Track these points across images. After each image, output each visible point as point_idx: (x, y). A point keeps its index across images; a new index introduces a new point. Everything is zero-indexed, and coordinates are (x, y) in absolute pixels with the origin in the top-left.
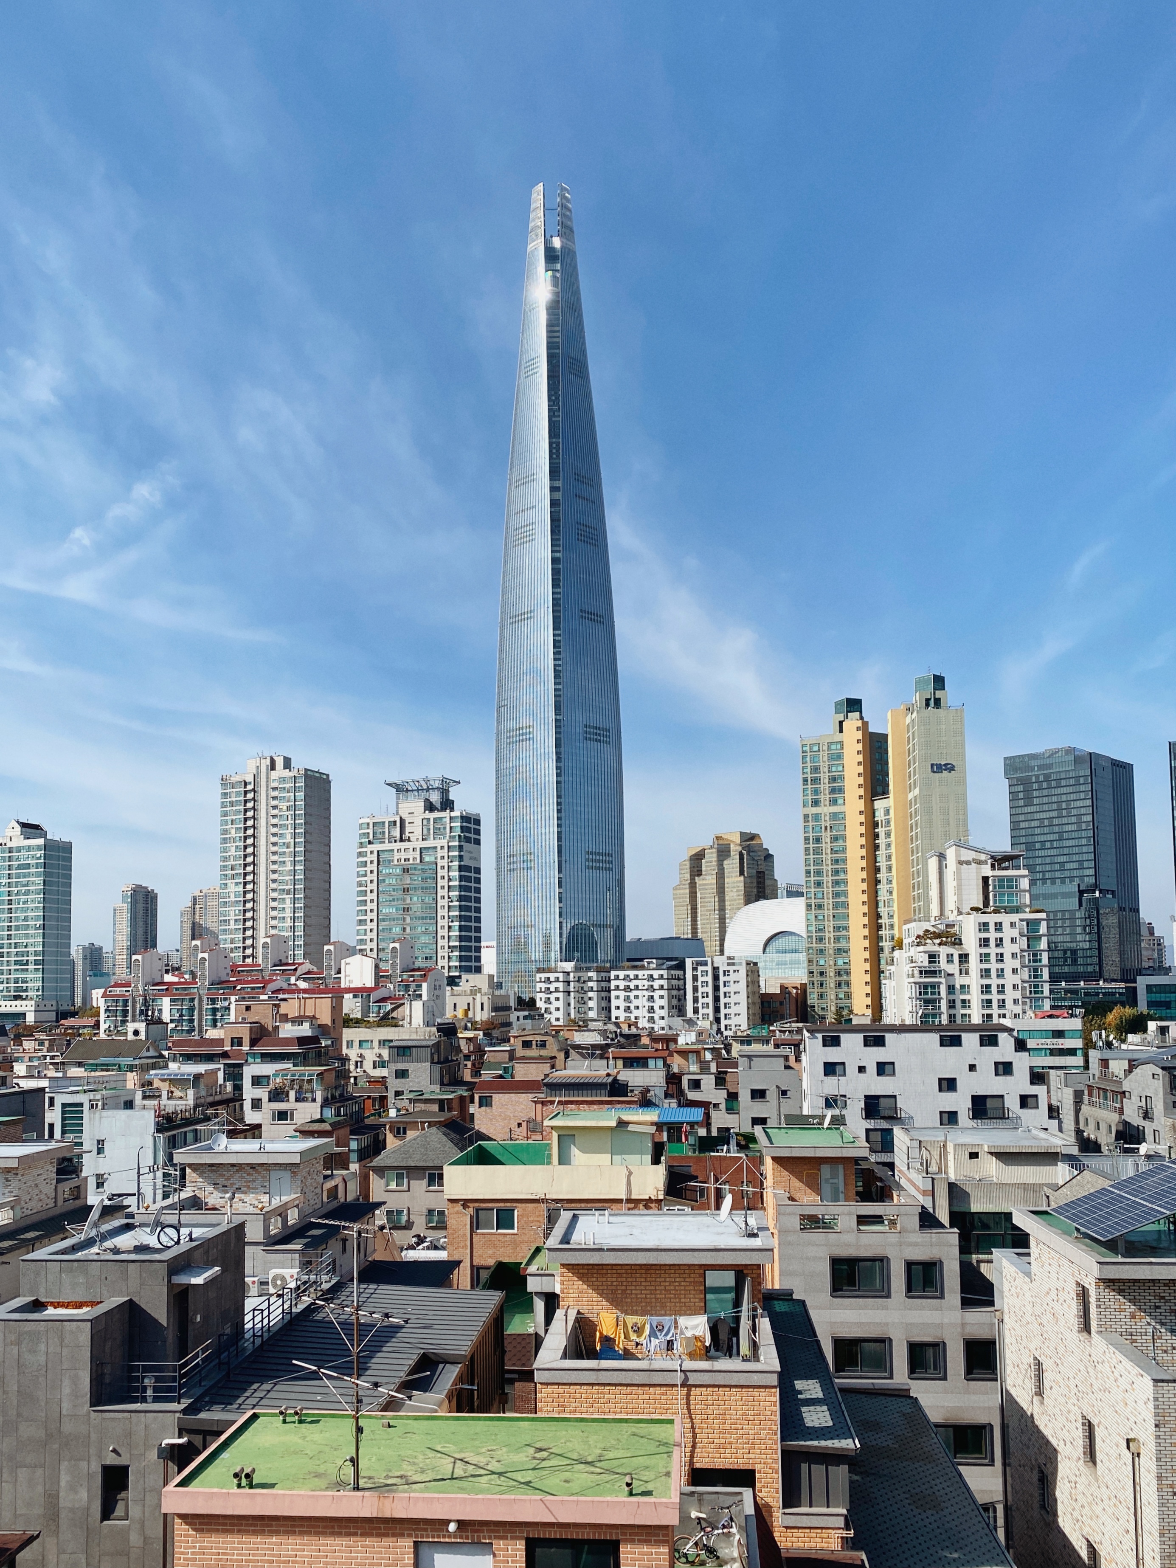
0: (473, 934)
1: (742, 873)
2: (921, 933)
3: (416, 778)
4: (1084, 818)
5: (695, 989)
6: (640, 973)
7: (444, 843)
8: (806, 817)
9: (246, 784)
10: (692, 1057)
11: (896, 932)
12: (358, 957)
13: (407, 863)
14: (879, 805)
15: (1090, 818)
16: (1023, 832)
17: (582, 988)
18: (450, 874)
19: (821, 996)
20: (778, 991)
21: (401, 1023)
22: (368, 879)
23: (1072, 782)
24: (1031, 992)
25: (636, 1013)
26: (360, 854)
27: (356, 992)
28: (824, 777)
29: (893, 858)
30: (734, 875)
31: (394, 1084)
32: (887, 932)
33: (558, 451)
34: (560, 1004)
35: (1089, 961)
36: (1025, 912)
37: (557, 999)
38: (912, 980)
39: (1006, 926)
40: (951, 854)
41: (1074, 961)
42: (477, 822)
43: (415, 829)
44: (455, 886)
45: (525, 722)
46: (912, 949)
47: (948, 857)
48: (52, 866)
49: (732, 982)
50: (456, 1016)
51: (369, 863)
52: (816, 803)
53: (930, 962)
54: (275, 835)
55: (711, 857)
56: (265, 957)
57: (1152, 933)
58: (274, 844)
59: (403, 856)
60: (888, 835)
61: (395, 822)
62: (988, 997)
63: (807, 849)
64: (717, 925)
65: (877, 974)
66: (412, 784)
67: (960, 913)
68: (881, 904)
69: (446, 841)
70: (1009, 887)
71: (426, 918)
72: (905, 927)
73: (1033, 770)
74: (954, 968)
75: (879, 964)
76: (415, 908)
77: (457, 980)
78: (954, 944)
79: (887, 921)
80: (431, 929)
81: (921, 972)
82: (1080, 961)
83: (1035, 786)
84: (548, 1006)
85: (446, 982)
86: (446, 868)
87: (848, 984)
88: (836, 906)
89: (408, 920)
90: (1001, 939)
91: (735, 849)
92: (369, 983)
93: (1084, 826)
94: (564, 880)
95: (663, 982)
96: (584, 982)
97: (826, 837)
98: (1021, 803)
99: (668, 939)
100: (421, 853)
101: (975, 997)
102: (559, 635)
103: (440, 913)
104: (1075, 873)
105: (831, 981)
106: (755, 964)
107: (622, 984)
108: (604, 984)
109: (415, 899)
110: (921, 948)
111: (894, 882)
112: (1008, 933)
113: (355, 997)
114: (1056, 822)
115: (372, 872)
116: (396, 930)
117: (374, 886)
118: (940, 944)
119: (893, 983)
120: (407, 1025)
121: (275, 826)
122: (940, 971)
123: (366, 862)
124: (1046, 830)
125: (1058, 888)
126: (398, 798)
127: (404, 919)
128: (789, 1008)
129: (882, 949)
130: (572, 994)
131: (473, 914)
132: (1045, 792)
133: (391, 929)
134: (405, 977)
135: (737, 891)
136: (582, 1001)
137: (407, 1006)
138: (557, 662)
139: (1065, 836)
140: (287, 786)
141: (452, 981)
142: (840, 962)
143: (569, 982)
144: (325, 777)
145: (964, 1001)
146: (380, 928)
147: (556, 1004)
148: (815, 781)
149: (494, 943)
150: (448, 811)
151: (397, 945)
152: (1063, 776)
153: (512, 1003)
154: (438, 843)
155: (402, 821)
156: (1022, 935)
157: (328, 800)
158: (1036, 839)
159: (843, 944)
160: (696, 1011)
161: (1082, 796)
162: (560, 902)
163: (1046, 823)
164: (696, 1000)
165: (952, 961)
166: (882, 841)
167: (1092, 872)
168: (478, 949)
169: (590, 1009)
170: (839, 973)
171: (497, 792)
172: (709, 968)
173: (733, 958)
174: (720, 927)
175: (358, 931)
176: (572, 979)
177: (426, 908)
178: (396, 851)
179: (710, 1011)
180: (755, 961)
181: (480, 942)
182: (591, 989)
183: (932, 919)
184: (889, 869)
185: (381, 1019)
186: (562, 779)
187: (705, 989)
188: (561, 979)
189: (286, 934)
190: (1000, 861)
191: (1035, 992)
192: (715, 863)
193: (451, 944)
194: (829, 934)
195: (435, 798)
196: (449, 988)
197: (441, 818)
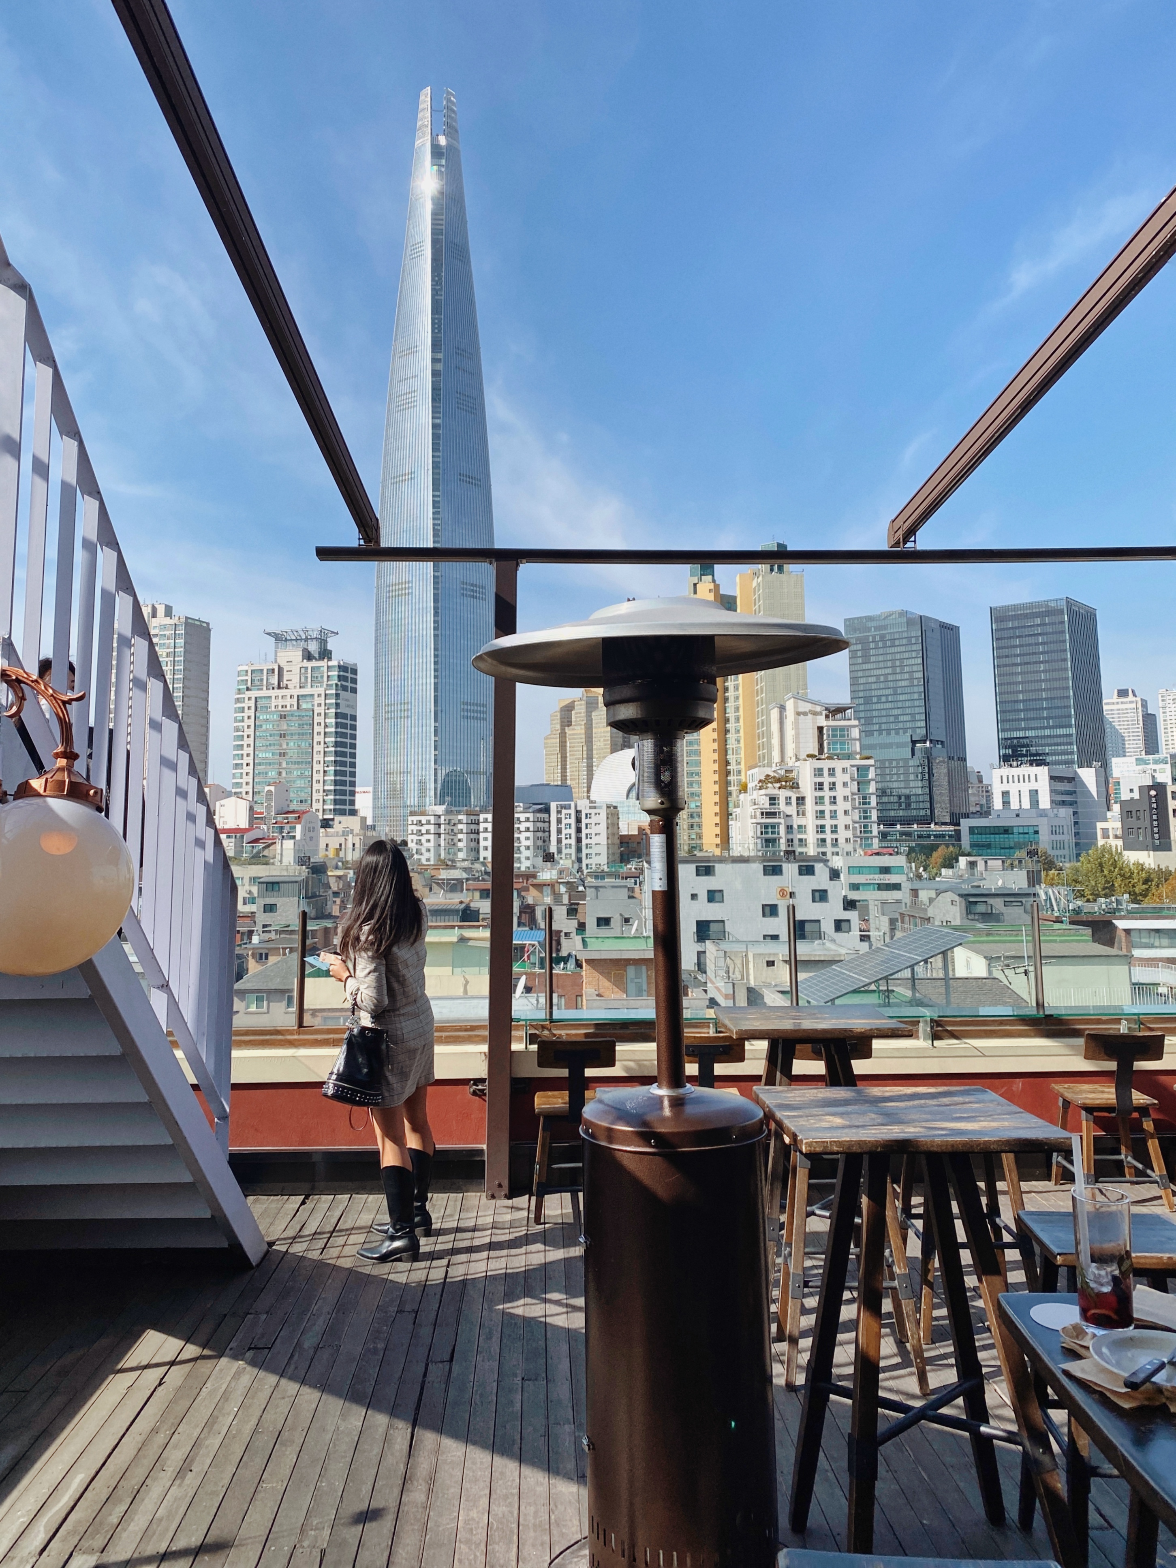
0: (348, 779)
2: (763, 778)
3: (294, 628)
4: (916, 675)
5: (559, 831)
7: (321, 691)
10: (547, 890)
11: (743, 777)
12: (233, 799)
13: (284, 709)
15: (920, 675)
16: (861, 687)
17: (452, 830)
18: (327, 720)
20: (636, 833)
21: (272, 861)
22: (245, 724)
23: (905, 642)
24: (861, 832)
26: (238, 700)
27: (232, 832)
29: (741, 710)
30: (601, 725)
31: (262, 918)
32: (735, 778)
33: (440, 326)
34: (431, 845)
35: (921, 805)
36: (856, 759)
37: (428, 841)
38: (754, 821)
39: (838, 772)
40: (790, 705)
41: (908, 805)
42: (354, 672)
43: (292, 677)
44: (331, 733)
45: (404, 577)
46: (755, 792)
47: (787, 708)
49: (593, 824)
50: (327, 856)
51: (246, 708)
53: (770, 804)
55: (580, 709)
57: (980, 780)
59: (281, 702)
60: (736, 688)
61: (273, 670)
62: (822, 836)
64: (585, 773)
65: (725, 815)
66: (290, 633)
67: (798, 759)
68: (730, 752)
69: (323, 689)
70: (842, 736)
71: (302, 762)
72: (750, 772)
73: (870, 631)
74: (792, 810)
75: (728, 807)
76: (291, 753)
77: (331, 823)
78: (792, 787)
79: (735, 767)
80: (306, 773)
81: (762, 814)
82: (913, 806)
83: (872, 645)
84: (419, 847)
85: (320, 824)
86: (323, 714)
87: (700, 826)
89: (284, 765)
90: (834, 784)
92: (244, 824)
93: (915, 682)
94: (439, 730)
95: (530, 825)
96: (454, 824)
98: (860, 660)
99: (538, 785)
100: (298, 700)
101: (811, 837)
102: (439, 496)
103: (316, 758)
104: (908, 725)
105: (684, 823)
106: (615, 807)
108: (473, 827)
109: (292, 744)
110: (763, 792)
111: (742, 731)
112: (840, 778)
113: (231, 837)
114: (890, 678)
115: (249, 717)
116: (272, 774)
117: (251, 732)
118: (780, 788)
119: (739, 824)
120: (277, 863)
122: (779, 813)
123: (243, 708)
124: (882, 685)
125: (893, 738)
126: (277, 647)
127: (280, 764)
128: (645, 848)
129: (730, 794)
130: (442, 836)
131: (348, 760)
132: (881, 651)
133: (266, 773)
134: (279, 819)
135: (604, 740)
136: (452, 843)
137: (278, 846)
138: (436, 522)
139: (899, 691)
140: (167, 633)
141: (326, 824)
142: (693, 805)
143: (439, 825)
144: (205, 625)
145: (801, 840)
146: (256, 772)
147: (427, 845)
149: (371, 789)
150: (326, 660)
151: (272, 788)
152: (897, 636)
154: (316, 691)
155: (280, 669)
156: (853, 780)
157: (207, 647)
158: (873, 693)
159: (695, 789)
160: (559, 851)
161: (914, 654)
162: (436, 749)
163: (882, 679)
164: (559, 841)
165: (790, 803)
166: (731, 694)
167: (923, 724)
168: (353, 793)
169: (460, 850)
170: (692, 816)
171: (376, 644)
172: (572, 811)
173: (595, 802)
174: (587, 775)
175: (234, 774)
176: (442, 821)
177: (302, 753)
178: (273, 698)
179: (573, 851)
180: (614, 804)
181: (355, 786)
182: (461, 832)
183: (774, 765)
184: (737, 719)
185: (253, 857)
186: (439, 632)
187: (568, 831)
188: (432, 822)
190: (835, 711)
191: (865, 832)
192: (583, 715)
193: (326, 788)
195: (313, 647)
196: (322, 830)
197: (319, 667)
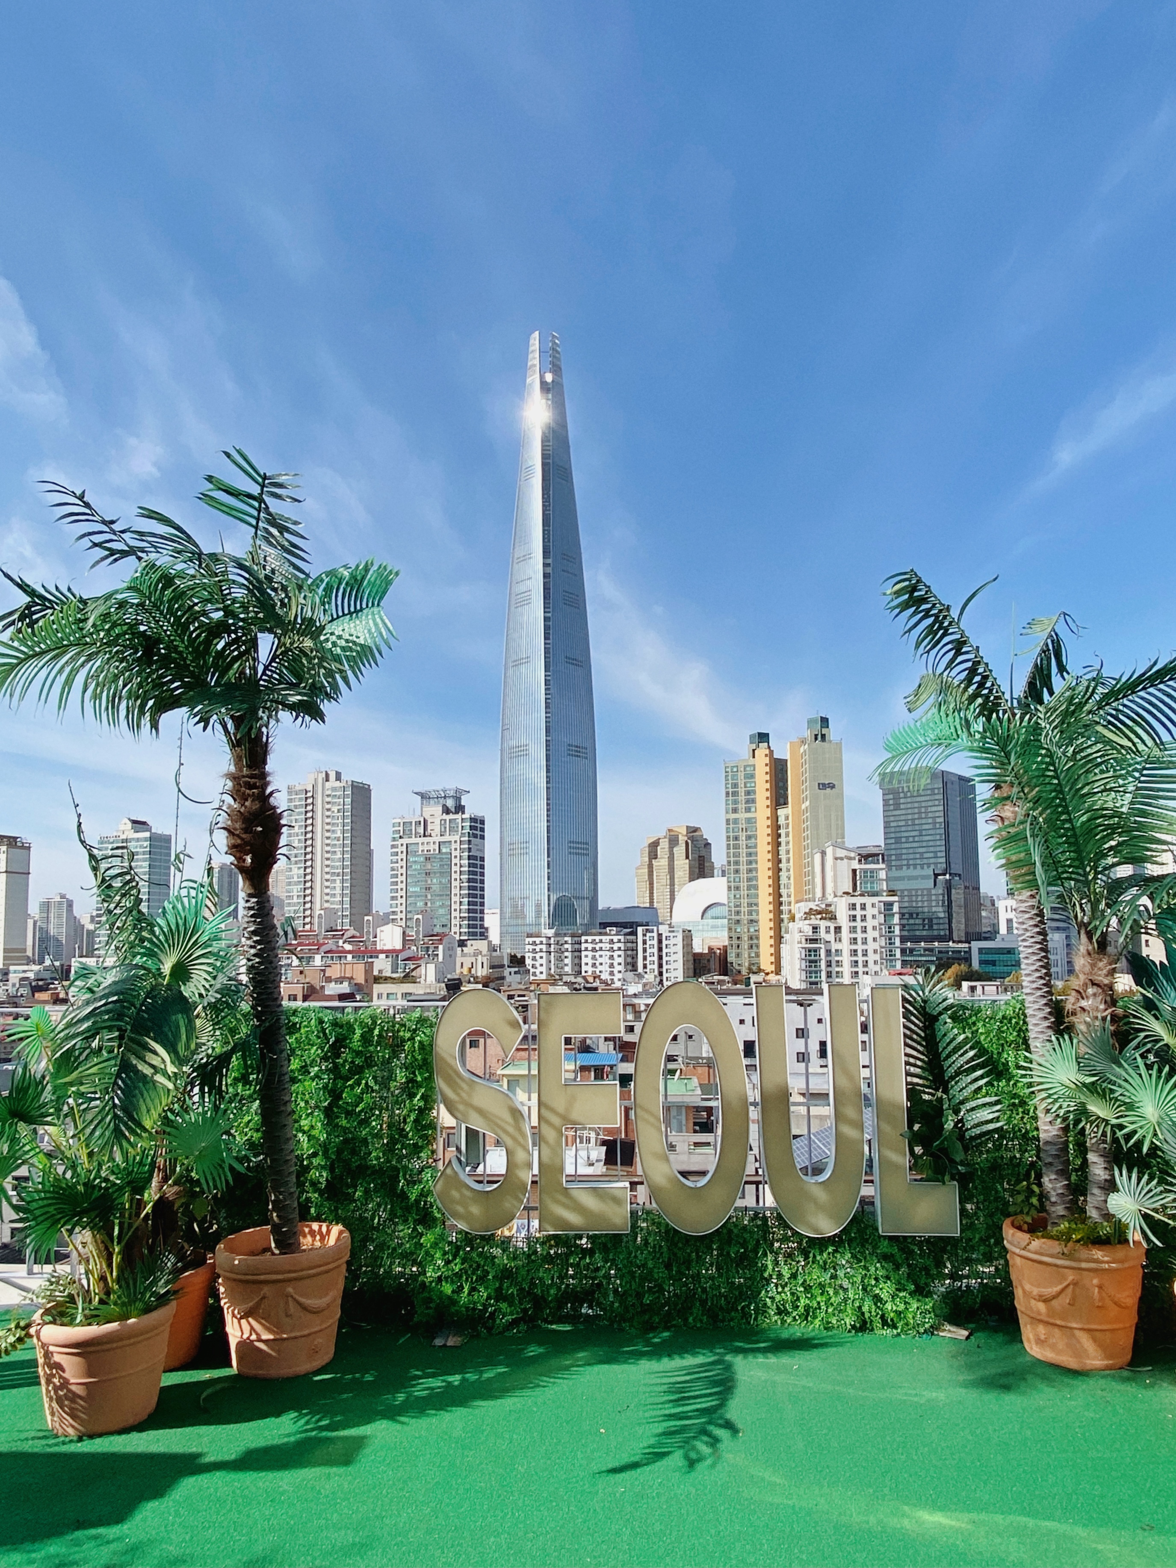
1: (687, 857)
2: (808, 910)
3: (437, 788)
4: (938, 820)
5: (645, 950)
6: (604, 938)
7: (457, 838)
8: (728, 821)
9: (306, 792)
11: (792, 908)
12: (390, 925)
13: (429, 853)
14: (781, 812)
15: (942, 820)
16: (893, 830)
17: (560, 949)
18: (462, 862)
19: (738, 955)
20: (706, 951)
21: (418, 980)
22: (399, 865)
23: (929, 792)
24: (887, 955)
25: (600, 968)
26: (393, 846)
27: (388, 953)
28: (741, 790)
29: (791, 852)
30: (681, 858)
32: (786, 908)
33: (549, 536)
34: (544, 961)
35: (941, 927)
36: (883, 896)
37: (541, 957)
38: (800, 945)
39: (868, 906)
40: (829, 851)
41: (931, 927)
42: (482, 822)
43: (435, 828)
44: (465, 871)
45: (523, 741)
46: (801, 922)
47: (828, 854)
48: (155, 854)
49: (672, 945)
50: (462, 973)
51: (399, 853)
52: (735, 811)
53: (813, 932)
54: (328, 831)
55: (664, 845)
56: (320, 924)
58: (328, 838)
59: (426, 848)
60: (787, 835)
61: (420, 822)
62: (855, 958)
63: (728, 845)
64: (668, 898)
65: (778, 939)
66: (433, 792)
67: (836, 896)
68: (782, 887)
69: (459, 837)
70: (871, 877)
71: (443, 895)
72: (798, 905)
74: (831, 937)
75: (780, 932)
76: (434, 887)
77: (465, 943)
78: (831, 919)
79: (786, 900)
80: (447, 904)
81: (807, 940)
82: (935, 927)
83: (902, 795)
84: (534, 963)
85: (457, 945)
86: (459, 857)
87: (758, 946)
88: (749, 888)
89: (429, 897)
90: (865, 916)
91: (682, 839)
92: (398, 946)
93: (938, 826)
94: (551, 863)
95: (622, 945)
96: (562, 944)
97: (743, 836)
98: (892, 808)
99: (631, 906)
100: (439, 846)
101: (846, 959)
102: (549, 676)
103: (454, 891)
104: (932, 861)
105: (745, 945)
106: (692, 930)
107: (590, 946)
108: (577, 946)
109: (435, 880)
110: (807, 922)
111: (792, 870)
112: (870, 911)
113: (387, 957)
114: (917, 822)
115: (402, 860)
116: (420, 904)
117: (404, 871)
118: (821, 919)
119: (788, 947)
120: (422, 981)
121: (328, 824)
122: (820, 939)
123: (397, 852)
124: (910, 828)
125: (918, 872)
126: (422, 804)
127: (426, 896)
128: (714, 964)
129: (783, 920)
130: (552, 954)
131: (479, 892)
132: (909, 800)
133: (416, 904)
134: (425, 941)
135: (684, 870)
136: (560, 959)
137: (423, 967)
139: (924, 833)
140: (338, 793)
141: (462, 944)
142: (752, 930)
143: (550, 945)
144: (367, 787)
145: (838, 962)
146: (408, 903)
147: (540, 961)
148: (735, 794)
149: (498, 911)
150: (460, 814)
151: (420, 917)
152: (922, 788)
153: (506, 962)
154: (453, 838)
155: (425, 821)
156: (880, 913)
157: (370, 804)
159: (754, 917)
160: (645, 967)
161: (937, 803)
162: (548, 879)
163: (910, 823)
164: (645, 958)
165: (830, 932)
166: (782, 839)
167: (943, 860)
168: (483, 919)
169: (566, 965)
170: (751, 938)
171: (501, 798)
172: (655, 934)
173: (674, 928)
174: (670, 900)
175: (391, 904)
176: (552, 942)
177: (443, 888)
178: (420, 844)
179: (656, 967)
180: (691, 928)
181: (484, 913)
182: (567, 950)
183: (817, 900)
184: (788, 861)
185: (405, 976)
186: (550, 785)
187: (652, 950)
188: (544, 942)
189: (336, 907)
190: (866, 857)
191: (890, 956)
192: (667, 850)
193: (462, 915)
194: (744, 909)
195: (450, 803)
196: (459, 950)
197: (455, 820)
